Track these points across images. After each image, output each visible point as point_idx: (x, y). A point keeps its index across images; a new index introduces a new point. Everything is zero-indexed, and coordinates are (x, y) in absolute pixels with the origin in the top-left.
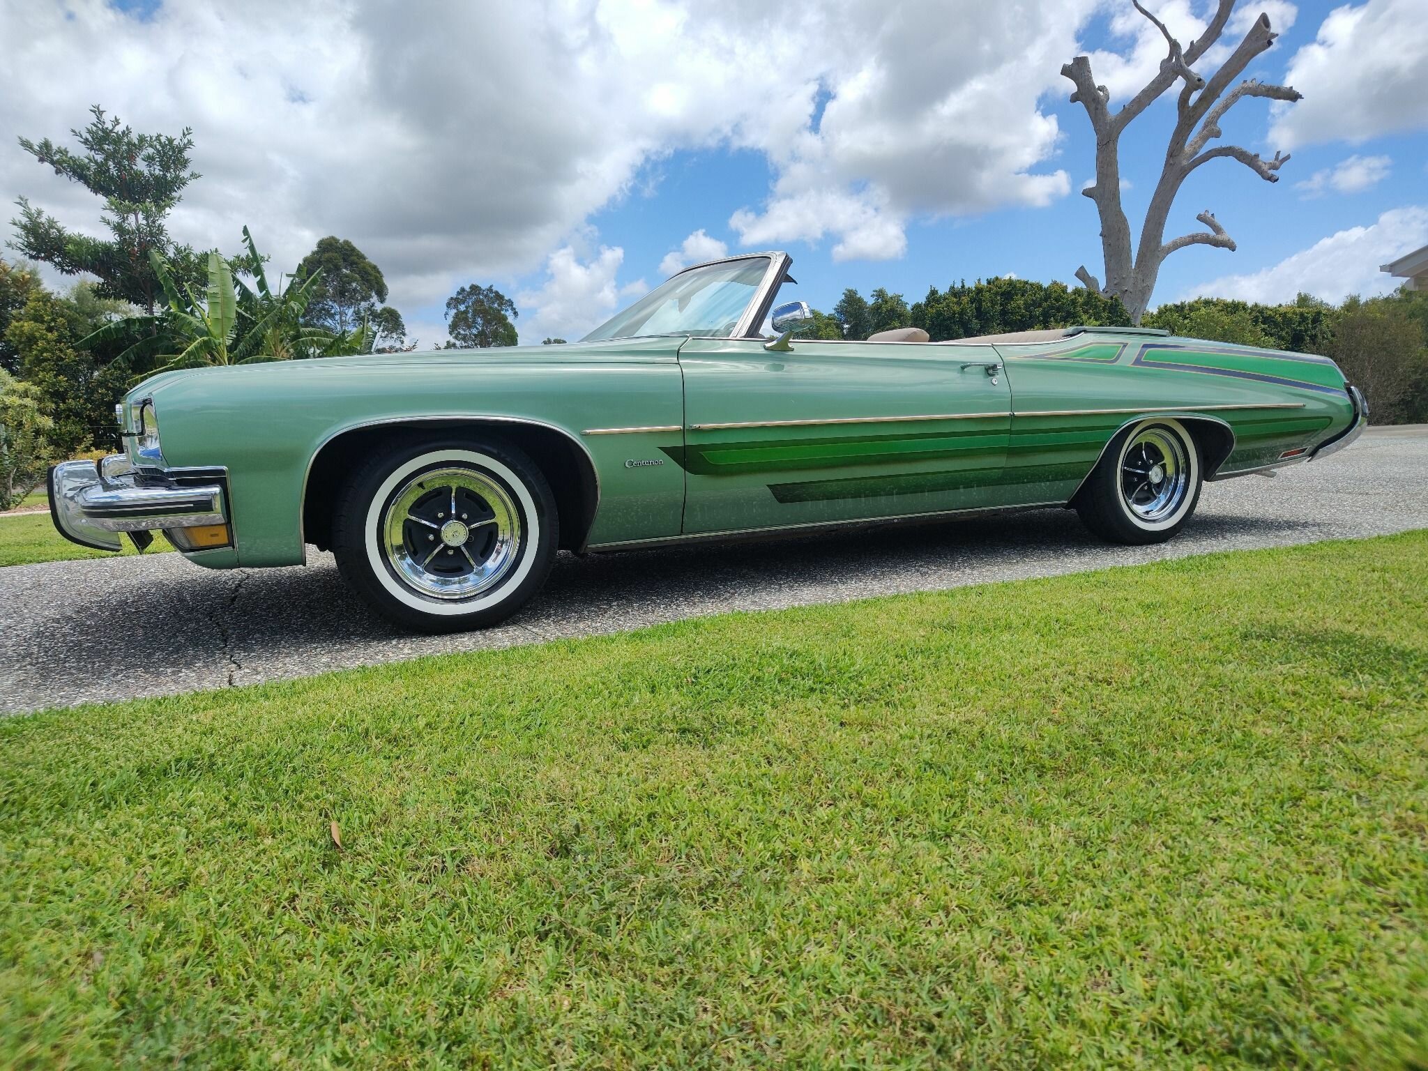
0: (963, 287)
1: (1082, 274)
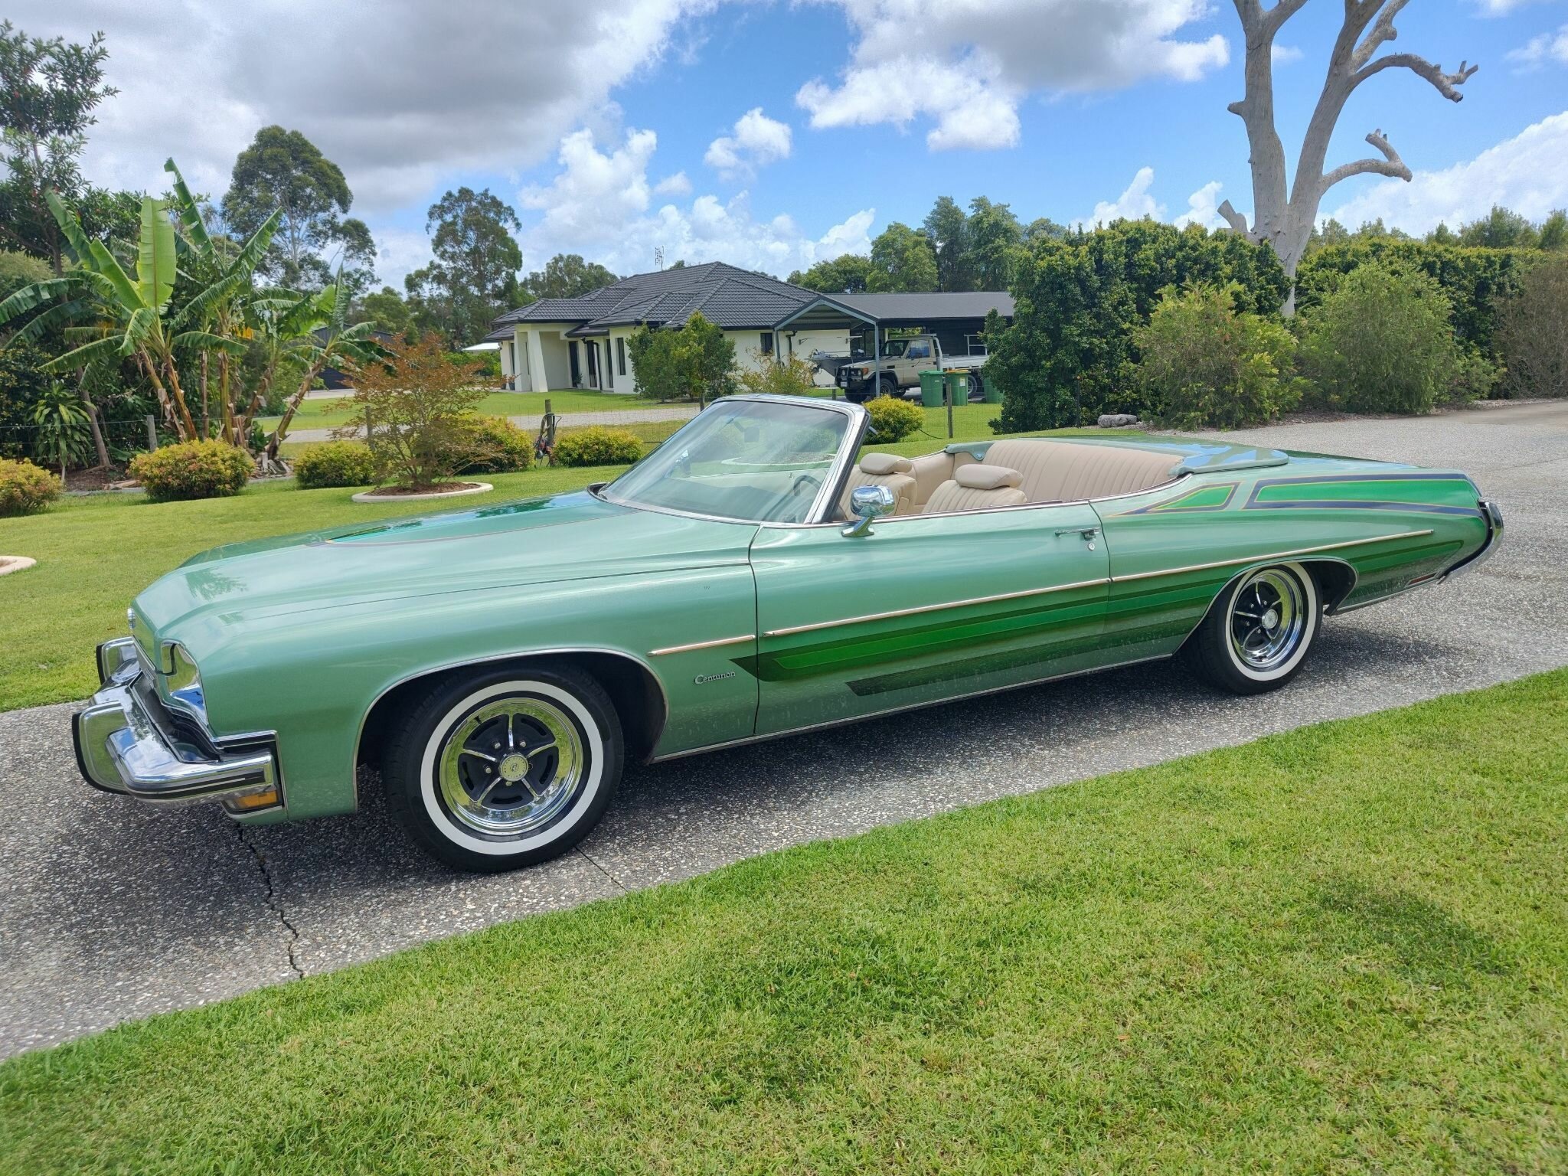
0: (1080, 232)
1: (1225, 210)
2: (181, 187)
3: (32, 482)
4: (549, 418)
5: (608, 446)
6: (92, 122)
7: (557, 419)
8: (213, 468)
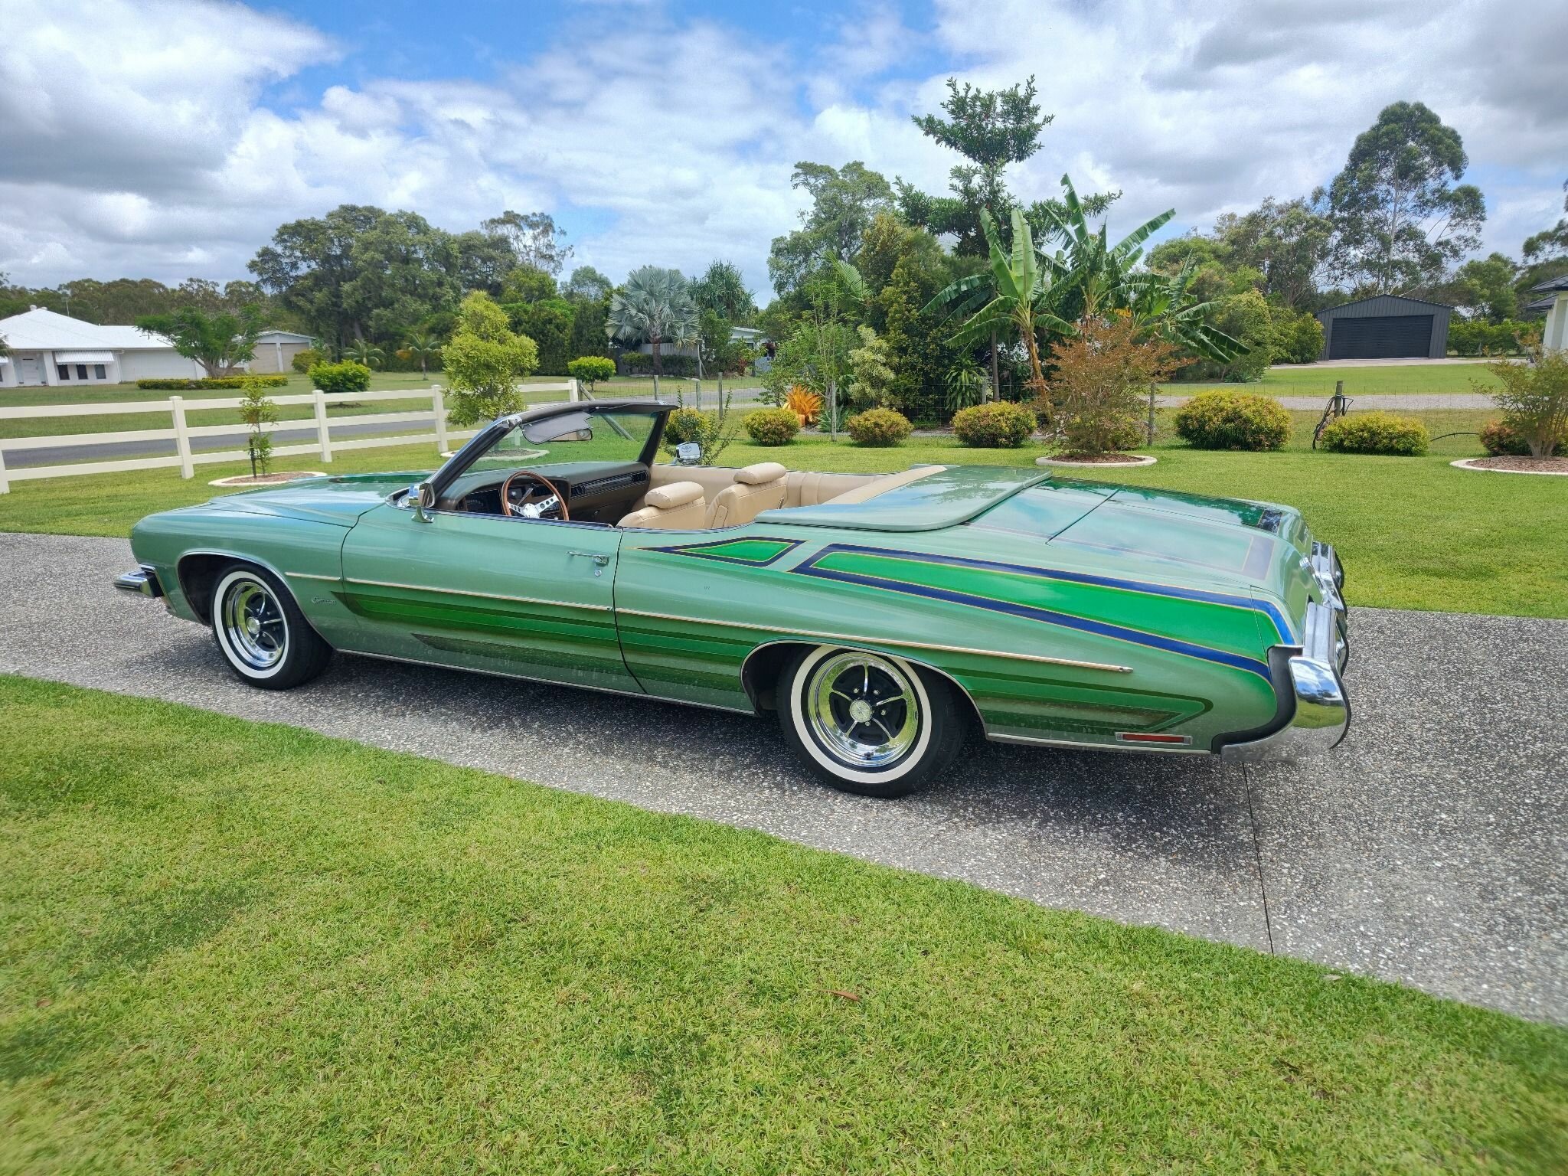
2: (1072, 197)
3: (889, 423)
4: (1337, 399)
5: (1373, 434)
6: (1039, 148)
7: (1347, 402)
8: (997, 424)
